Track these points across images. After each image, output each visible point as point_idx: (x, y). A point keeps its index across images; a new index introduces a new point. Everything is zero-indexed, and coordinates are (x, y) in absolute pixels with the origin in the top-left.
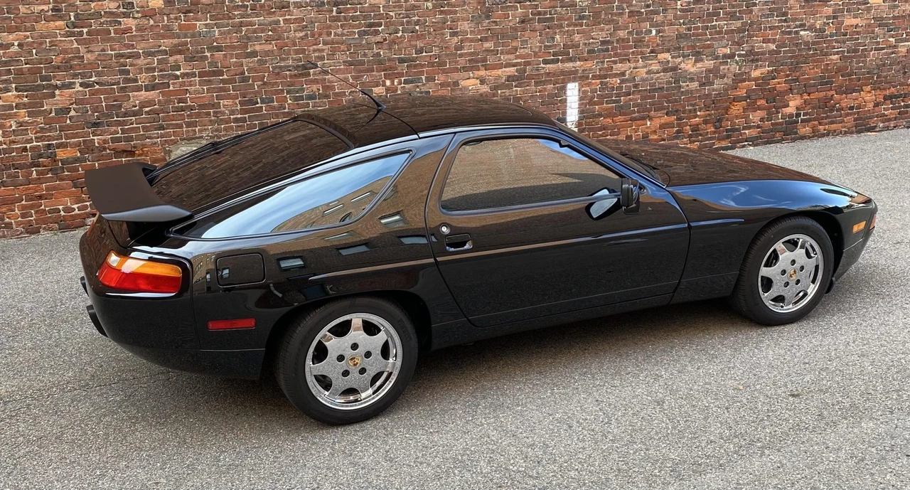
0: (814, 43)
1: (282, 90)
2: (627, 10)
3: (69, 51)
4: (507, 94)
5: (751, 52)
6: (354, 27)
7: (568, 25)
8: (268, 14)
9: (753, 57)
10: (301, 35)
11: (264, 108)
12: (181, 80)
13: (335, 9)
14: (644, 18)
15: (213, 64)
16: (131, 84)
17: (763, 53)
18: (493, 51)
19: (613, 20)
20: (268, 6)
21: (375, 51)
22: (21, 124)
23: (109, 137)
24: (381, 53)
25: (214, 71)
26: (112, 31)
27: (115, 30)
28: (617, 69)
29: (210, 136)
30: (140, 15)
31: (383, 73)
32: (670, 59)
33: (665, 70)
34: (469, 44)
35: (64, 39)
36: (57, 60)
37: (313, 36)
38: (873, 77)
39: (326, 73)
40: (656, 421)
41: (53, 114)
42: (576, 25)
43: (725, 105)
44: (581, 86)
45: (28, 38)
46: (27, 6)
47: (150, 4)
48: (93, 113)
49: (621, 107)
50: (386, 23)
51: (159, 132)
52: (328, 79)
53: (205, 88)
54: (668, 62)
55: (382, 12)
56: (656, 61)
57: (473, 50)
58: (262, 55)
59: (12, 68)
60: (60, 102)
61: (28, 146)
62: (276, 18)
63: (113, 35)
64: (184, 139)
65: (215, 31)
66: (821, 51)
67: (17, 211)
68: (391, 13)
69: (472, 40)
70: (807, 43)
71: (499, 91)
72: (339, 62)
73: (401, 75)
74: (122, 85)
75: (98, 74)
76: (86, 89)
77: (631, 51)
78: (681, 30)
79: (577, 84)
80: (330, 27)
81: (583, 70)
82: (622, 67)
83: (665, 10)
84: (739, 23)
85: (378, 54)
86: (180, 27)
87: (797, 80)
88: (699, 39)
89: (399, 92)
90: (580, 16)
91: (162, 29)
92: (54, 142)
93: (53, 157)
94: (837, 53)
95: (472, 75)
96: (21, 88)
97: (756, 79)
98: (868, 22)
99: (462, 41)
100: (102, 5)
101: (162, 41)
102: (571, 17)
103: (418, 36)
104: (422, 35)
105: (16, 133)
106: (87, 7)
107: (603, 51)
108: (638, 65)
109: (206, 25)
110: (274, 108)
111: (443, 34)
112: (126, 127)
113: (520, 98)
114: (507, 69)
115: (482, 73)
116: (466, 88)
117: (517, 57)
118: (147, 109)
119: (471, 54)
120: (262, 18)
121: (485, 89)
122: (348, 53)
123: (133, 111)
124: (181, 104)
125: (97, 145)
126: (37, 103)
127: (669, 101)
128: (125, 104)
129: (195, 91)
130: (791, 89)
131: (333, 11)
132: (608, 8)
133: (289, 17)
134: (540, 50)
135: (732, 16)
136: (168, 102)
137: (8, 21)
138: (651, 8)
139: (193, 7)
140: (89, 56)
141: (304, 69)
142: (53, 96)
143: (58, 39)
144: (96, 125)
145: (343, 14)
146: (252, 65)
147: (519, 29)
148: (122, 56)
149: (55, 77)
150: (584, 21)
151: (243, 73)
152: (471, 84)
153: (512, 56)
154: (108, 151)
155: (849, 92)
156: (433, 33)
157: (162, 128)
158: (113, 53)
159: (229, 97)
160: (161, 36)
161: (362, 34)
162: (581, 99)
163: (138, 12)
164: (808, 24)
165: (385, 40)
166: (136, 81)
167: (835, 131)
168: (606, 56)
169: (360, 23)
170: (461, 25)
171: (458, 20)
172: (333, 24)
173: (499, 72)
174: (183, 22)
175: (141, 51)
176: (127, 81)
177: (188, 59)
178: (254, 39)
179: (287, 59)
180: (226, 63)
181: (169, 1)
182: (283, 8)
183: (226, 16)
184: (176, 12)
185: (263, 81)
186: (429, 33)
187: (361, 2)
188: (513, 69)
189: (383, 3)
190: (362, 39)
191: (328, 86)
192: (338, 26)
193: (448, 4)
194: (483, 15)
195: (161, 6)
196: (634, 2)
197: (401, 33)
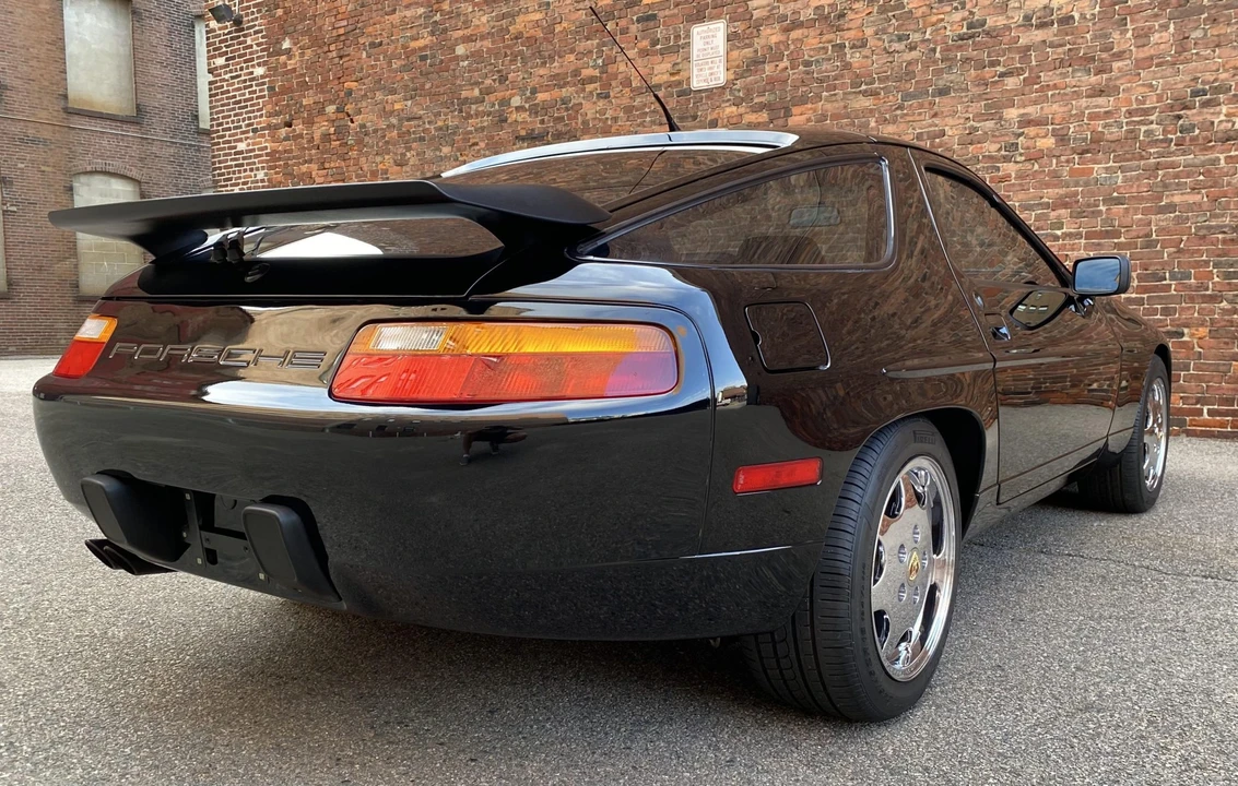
1: (1207, 263)
8: (1201, 150)
11: (1173, 287)
12: (1060, 242)
15: (1109, 221)
20: (1204, 139)
25: (1107, 231)
30: (1023, 158)
47: (1037, 144)
58: (1183, 210)
62: (1213, 156)
65: (1118, 177)
86: (1072, 172)
91: (1048, 175)
100: (982, 148)
101: (1045, 191)
106: (964, 151)
109: (1107, 169)
110: (1189, 287)
120: (1192, 156)
139: (1094, 146)
146: (1165, 223)
151: (1149, 235)
160: (1045, 185)
174: (1077, 166)
175: (1017, 204)
177: (1075, 215)
178: (1174, 187)
179: (1223, 215)
180: (1127, 221)
181: (1062, 139)
182: (1228, 140)
183: (1137, 155)
184: (1068, 152)
185: (1177, 247)
195: (1050, 146)
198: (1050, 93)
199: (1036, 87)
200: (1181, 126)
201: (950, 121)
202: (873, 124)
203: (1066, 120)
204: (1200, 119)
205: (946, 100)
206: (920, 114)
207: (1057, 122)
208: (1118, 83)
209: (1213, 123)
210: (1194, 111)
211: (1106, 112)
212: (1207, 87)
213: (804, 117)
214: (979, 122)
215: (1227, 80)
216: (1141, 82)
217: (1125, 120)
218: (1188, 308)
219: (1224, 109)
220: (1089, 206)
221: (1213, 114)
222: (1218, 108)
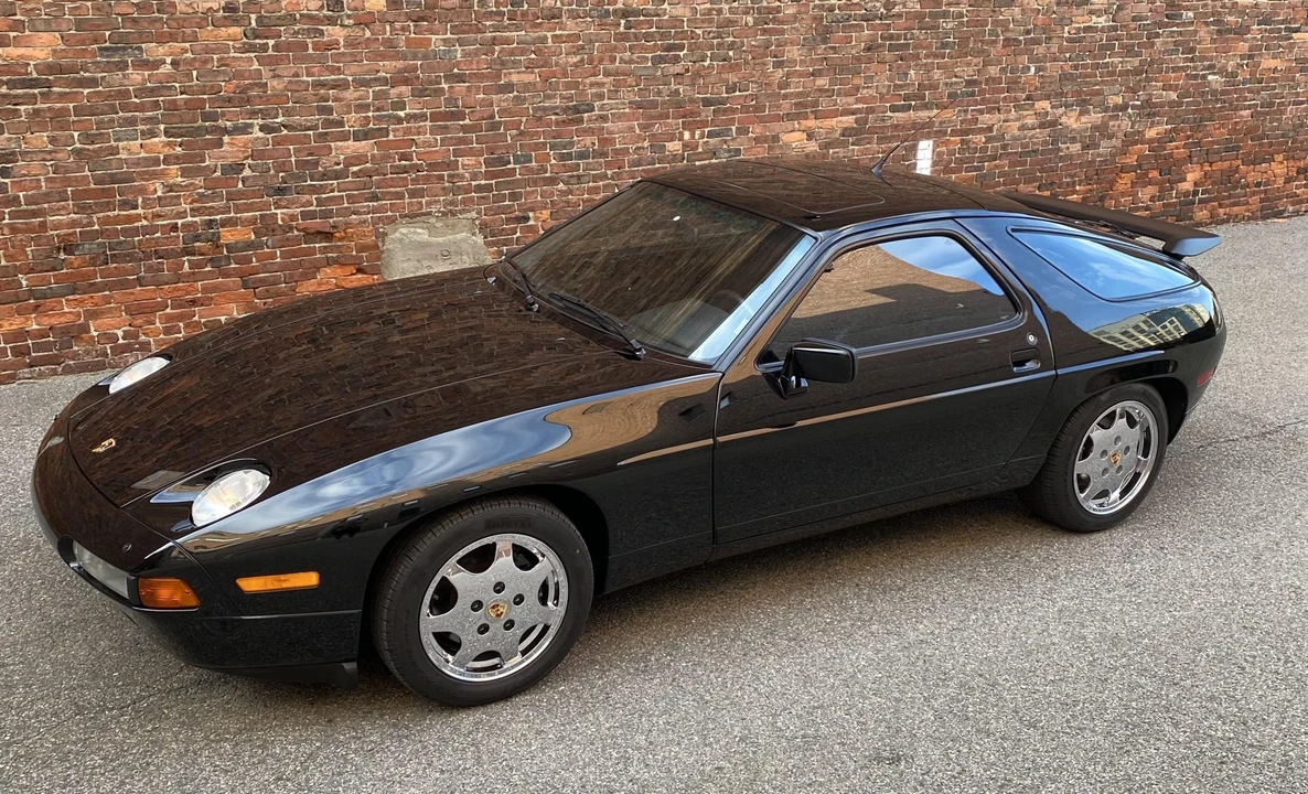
0: (1224, 92)
1: (544, 144)
2: (1002, 37)
3: (247, 74)
4: (841, 155)
5: (1148, 103)
6: (646, 50)
7: (927, 56)
8: (532, 27)
9: (1149, 110)
10: (575, 60)
11: (517, 171)
12: (405, 125)
13: (623, 22)
14: (1022, 49)
15: (451, 101)
16: (333, 129)
17: (1162, 105)
18: (827, 90)
19: (984, 51)
20: (534, 14)
21: (673, 87)
22: (170, 188)
23: (299, 210)
24: (681, 91)
25: (452, 112)
26: (310, 45)
27: (314, 43)
28: (982, 122)
29: (443, 212)
30: (351, 21)
31: (681, 121)
32: (1049, 109)
33: (1042, 126)
34: (797, 80)
35: (239, 55)
36: (227, 88)
37: (591, 61)
38: (1287, 142)
39: (604, 118)
41: (218, 174)
42: (936, 56)
43: (1111, 176)
44: (936, 145)
45: (186, 51)
46: (189, 2)
47: (366, 5)
48: (277, 172)
49: (984, 176)
50: (690, 45)
51: (371, 204)
52: (607, 129)
53: (438, 137)
54: (1047, 113)
56: (1032, 112)
57: (801, 89)
58: (520, 90)
59: (162, 98)
60: (228, 155)
61: (180, 222)
62: (541, 34)
63: (311, 51)
64: (406, 216)
65: (457, 50)
66: (1231, 104)
67: (158, 324)
68: (698, 31)
69: (800, 75)
70: (1214, 92)
71: (831, 151)
72: (624, 104)
73: (704, 124)
74: (321, 130)
75: (287, 113)
76: (268, 136)
77: (1002, 96)
78: (1067, 68)
79: (931, 142)
80: (615, 49)
81: (941, 123)
82: (990, 119)
83: (1049, 39)
84: (1136, 62)
85: (677, 91)
86: (408, 42)
87: (1198, 144)
88: (1086, 83)
89: (700, 150)
90: (942, 43)
91: (382, 44)
92: (218, 217)
93: (215, 241)
94: (1249, 107)
95: (797, 126)
96: (173, 131)
97: (1150, 141)
98: (1289, 64)
99: (788, 75)
100: (298, 4)
101: (381, 63)
102: (930, 45)
103: (731, 66)
104: (737, 65)
105: (163, 202)
106: (276, 7)
107: (968, 95)
108: (1010, 116)
109: (444, 40)
110: (531, 171)
111: (765, 64)
112: (324, 196)
113: (857, 161)
114: (844, 118)
115: (811, 123)
116: (787, 145)
117: (858, 101)
118: (355, 169)
119: (799, 94)
120: (523, 33)
121: (813, 147)
122: (636, 89)
123: (335, 170)
124: (403, 162)
125: (280, 222)
126: (196, 155)
127: (1043, 169)
128: (324, 160)
129: (424, 142)
130: (1190, 156)
131: (620, 25)
132: (978, 33)
133: (560, 32)
134: (888, 92)
135: (1129, 51)
136: (387, 158)
137: (158, 25)
138: (1032, 35)
139: (428, 13)
140: (275, 83)
141: (576, 112)
142: (220, 144)
143: (232, 55)
144: (281, 191)
145: (633, 30)
146: (505, 104)
147: (864, 59)
148: (323, 85)
149: (223, 114)
150: (947, 51)
151: (492, 117)
152: (795, 140)
153: (851, 99)
154: (296, 232)
155: (1258, 161)
156: (752, 62)
157: (375, 198)
158: (310, 79)
159: (471, 153)
160: (380, 56)
162: (935, 164)
164: (1218, 66)
165: (687, 71)
166: (341, 124)
167: (1237, 216)
168: (971, 103)
169: (655, 45)
171: (785, 44)
172: (618, 44)
173: (833, 122)
174: (413, 35)
175: (350, 79)
176: (329, 123)
177: (417, 93)
178: (510, 65)
179: (554, 96)
180: (470, 101)
181: (395, 1)
182: (553, 18)
183: (473, 27)
184: (403, 18)
185: (519, 129)
186: (746, 62)
187: (660, 12)
188: (851, 118)
189: (688, 14)
190: (656, 69)
191: (606, 138)
192: (625, 48)
193: (774, 20)
194: (819, 38)
195: (382, 8)
196: (1011, 25)
197: (708, 62)
218: (533, 192)
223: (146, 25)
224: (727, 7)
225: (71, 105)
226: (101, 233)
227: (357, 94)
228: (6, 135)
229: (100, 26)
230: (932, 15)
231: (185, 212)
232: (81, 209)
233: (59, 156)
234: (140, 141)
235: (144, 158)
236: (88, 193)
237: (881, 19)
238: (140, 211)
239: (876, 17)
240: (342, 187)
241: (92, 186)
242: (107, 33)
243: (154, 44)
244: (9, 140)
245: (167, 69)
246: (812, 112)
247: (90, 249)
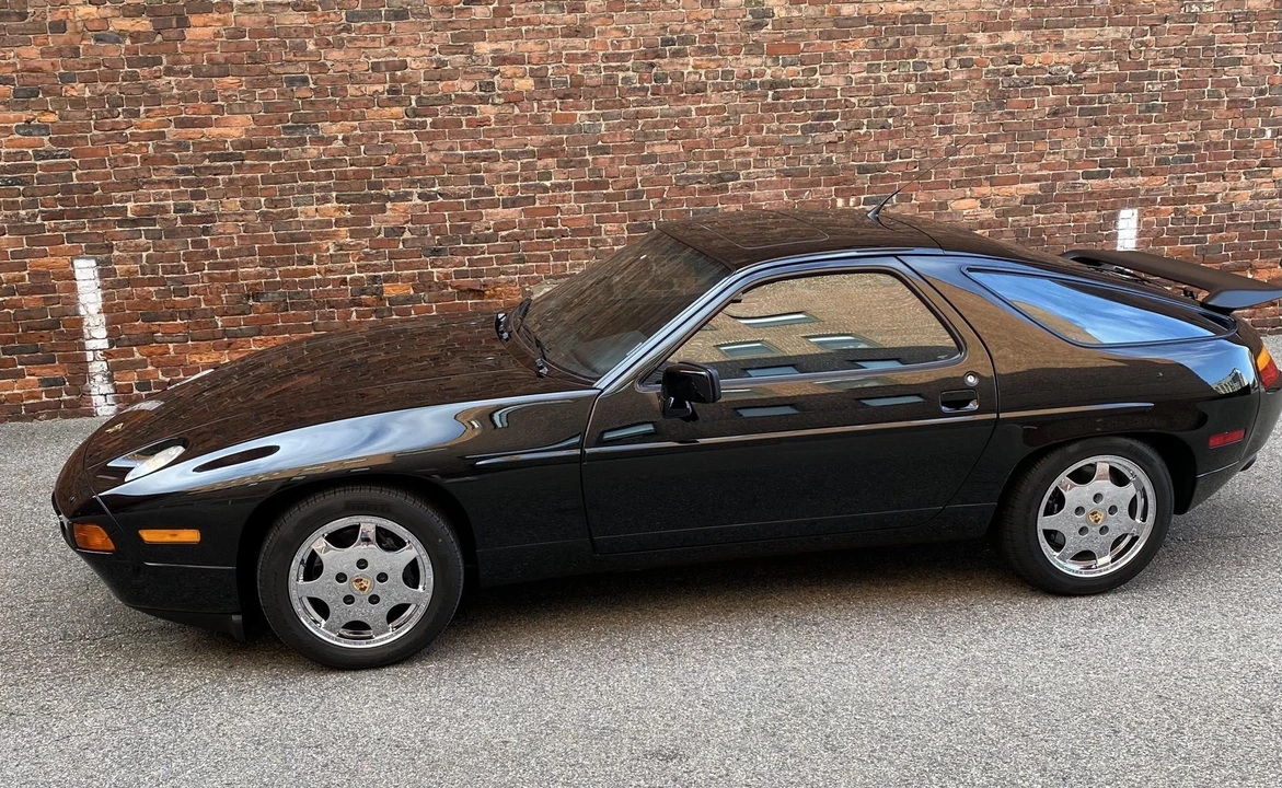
1: (687, 212)
2: (1226, 99)
3: (407, 148)
4: (1023, 224)
6: (796, 119)
7: (1128, 120)
8: (675, 101)
10: (719, 131)
13: (770, 93)
14: (1254, 111)
15: (595, 171)
16: (484, 199)
18: (1005, 157)
19: (1202, 114)
20: (677, 89)
21: (825, 155)
22: (341, 247)
23: (453, 270)
24: (834, 158)
25: (596, 182)
26: (464, 122)
27: (468, 121)
28: (1202, 190)
30: (502, 100)
31: (833, 188)
34: (968, 146)
35: (401, 132)
36: (390, 161)
37: (736, 132)
39: (750, 187)
40: (1259, 737)
41: (382, 235)
42: (1139, 120)
44: (1142, 215)
45: (355, 129)
46: (357, 86)
47: (515, 85)
48: (434, 235)
49: (1206, 249)
50: (844, 114)
51: (518, 266)
52: (753, 196)
53: (582, 205)
55: (839, 97)
56: (1270, 180)
57: (973, 156)
58: (663, 160)
59: (334, 170)
60: (391, 219)
61: (348, 277)
62: (685, 107)
63: (464, 127)
64: (551, 277)
65: (601, 124)
68: (853, 100)
69: (972, 141)
71: (1010, 219)
72: (772, 172)
73: (861, 191)
74: (473, 198)
75: (443, 182)
76: (426, 203)
77: (1228, 162)
79: (1136, 211)
80: (762, 119)
81: (1147, 190)
82: (1212, 187)
85: (829, 160)
86: (555, 118)
90: (1147, 107)
91: (530, 120)
92: (381, 274)
93: (379, 293)
95: (968, 193)
96: (344, 198)
99: (957, 141)
100: (453, 85)
101: (529, 138)
102: (1132, 109)
103: (890, 134)
104: (897, 132)
105: (334, 259)
106: (433, 88)
107: (1182, 160)
108: (1239, 185)
109: (589, 115)
111: (929, 131)
112: (475, 258)
113: (1043, 230)
114: (1026, 185)
115: (986, 190)
116: (957, 212)
117: (1042, 167)
118: (504, 233)
119: (971, 161)
120: (667, 106)
121: (988, 214)
122: (785, 157)
123: (485, 235)
124: (549, 228)
125: (436, 280)
126: (362, 219)
129: (568, 210)
131: (767, 96)
132: (1194, 95)
133: (705, 105)
134: (1080, 158)
136: (533, 224)
137: (331, 106)
138: (1267, 95)
139: (574, 90)
140: (432, 156)
141: (720, 181)
142: (383, 210)
143: (394, 131)
144: (436, 252)
145: (781, 101)
146: (648, 174)
147: (1048, 125)
148: (476, 157)
149: (387, 183)
150: (1155, 114)
151: (635, 186)
152: (966, 207)
153: (1035, 166)
154: (450, 289)
156: (914, 129)
157: (521, 260)
158: (463, 152)
159: (614, 219)
160: (528, 131)
161: (807, 130)
162: (1140, 234)
163: (499, 96)
165: (841, 139)
168: (1187, 169)
169: (806, 115)
170: (957, 118)
171: (954, 110)
172: (766, 115)
173: (1013, 189)
174: (559, 111)
175: (500, 152)
176: (480, 192)
177: (562, 164)
178: (654, 137)
179: (698, 166)
180: (613, 171)
181: (541, 81)
182: (697, 92)
183: (617, 103)
184: (549, 96)
185: (661, 197)
186: (908, 129)
187: (810, 82)
188: (1034, 185)
189: (842, 82)
190: (806, 138)
191: (752, 206)
192: (773, 119)
193: (941, 87)
194: (993, 103)
195: (529, 87)
196: (1239, 85)
197: (865, 129)
198: (524, 28)
199: (507, 19)
200: (655, 74)
201: (410, 50)
202: (311, 47)
203: (543, 59)
204: (671, 68)
205: (403, 24)
206: (373, 40)
207: (534, 61)
208: (593, 24)
209: (683, 73)
210: (666, 60)
211: (584, 55)
212: (675, 37)
213: (210, 30)
214: (447, 54)
215: (691, 31)
216: (614, 26)
217: (602, 65)
219: (691, 60)
220: (575, 155)
221: (682, 64)
222: (686, 59)
223: (322, 107)
224: (886, 75)
225: (259, 175)
226: (281, 284)
227: (506, 166)
228: (207, 200)
229: (284, 108)
230: (1134, 77)
231: (353, 268)
232: (266, 263)
233: (249, 217)
234: (315, 206)
235: (319, 221)
236: (272, 250)
237: (1069, 82)
238: (314, 266)
239: (1063, 80)
240: (492, 249)
241: (276, 243)
242: (290, 114)
243: (328, 123)
244: (209, 204)
245: (339, 144)
246: (986, 179)
247: (273, 298)
